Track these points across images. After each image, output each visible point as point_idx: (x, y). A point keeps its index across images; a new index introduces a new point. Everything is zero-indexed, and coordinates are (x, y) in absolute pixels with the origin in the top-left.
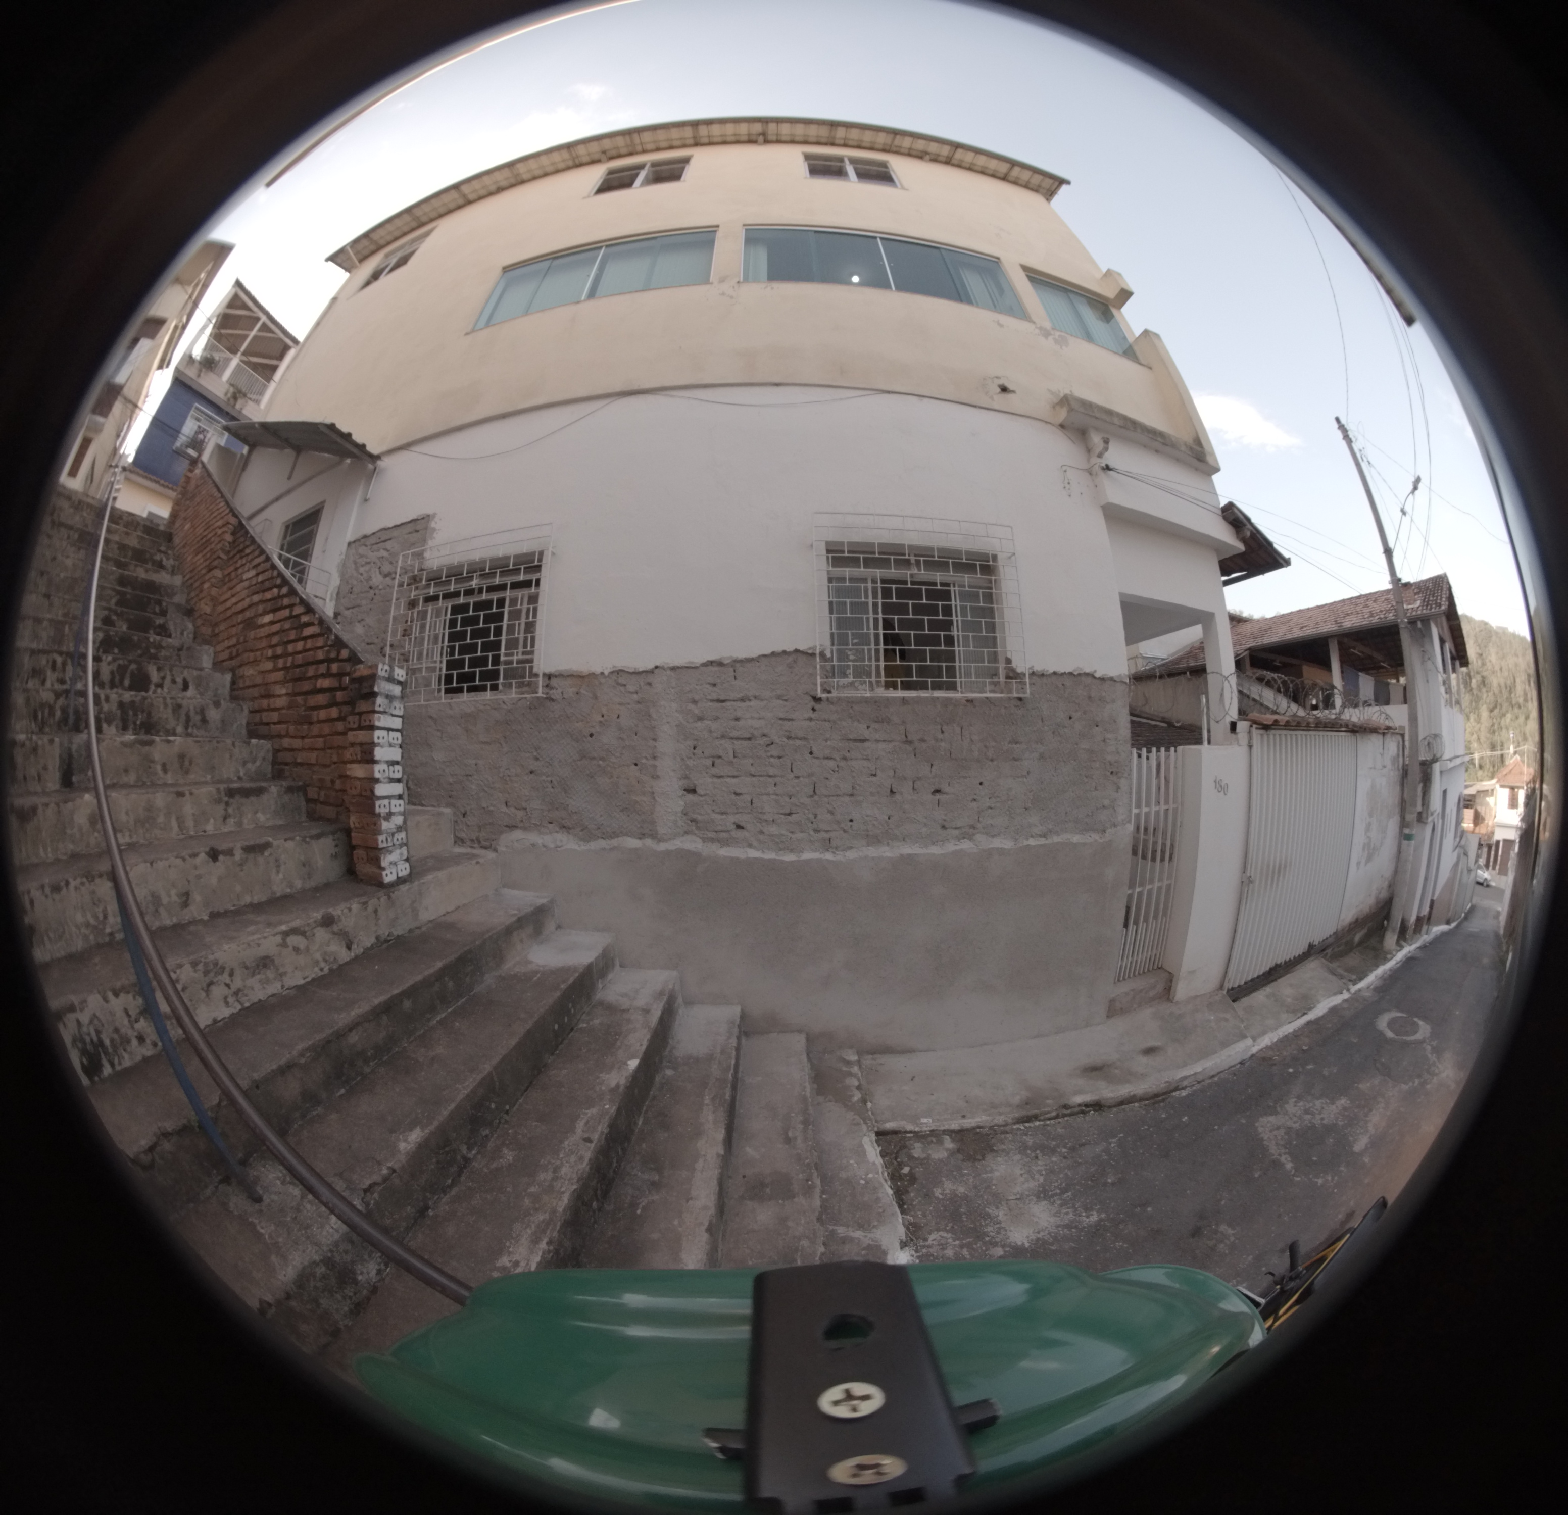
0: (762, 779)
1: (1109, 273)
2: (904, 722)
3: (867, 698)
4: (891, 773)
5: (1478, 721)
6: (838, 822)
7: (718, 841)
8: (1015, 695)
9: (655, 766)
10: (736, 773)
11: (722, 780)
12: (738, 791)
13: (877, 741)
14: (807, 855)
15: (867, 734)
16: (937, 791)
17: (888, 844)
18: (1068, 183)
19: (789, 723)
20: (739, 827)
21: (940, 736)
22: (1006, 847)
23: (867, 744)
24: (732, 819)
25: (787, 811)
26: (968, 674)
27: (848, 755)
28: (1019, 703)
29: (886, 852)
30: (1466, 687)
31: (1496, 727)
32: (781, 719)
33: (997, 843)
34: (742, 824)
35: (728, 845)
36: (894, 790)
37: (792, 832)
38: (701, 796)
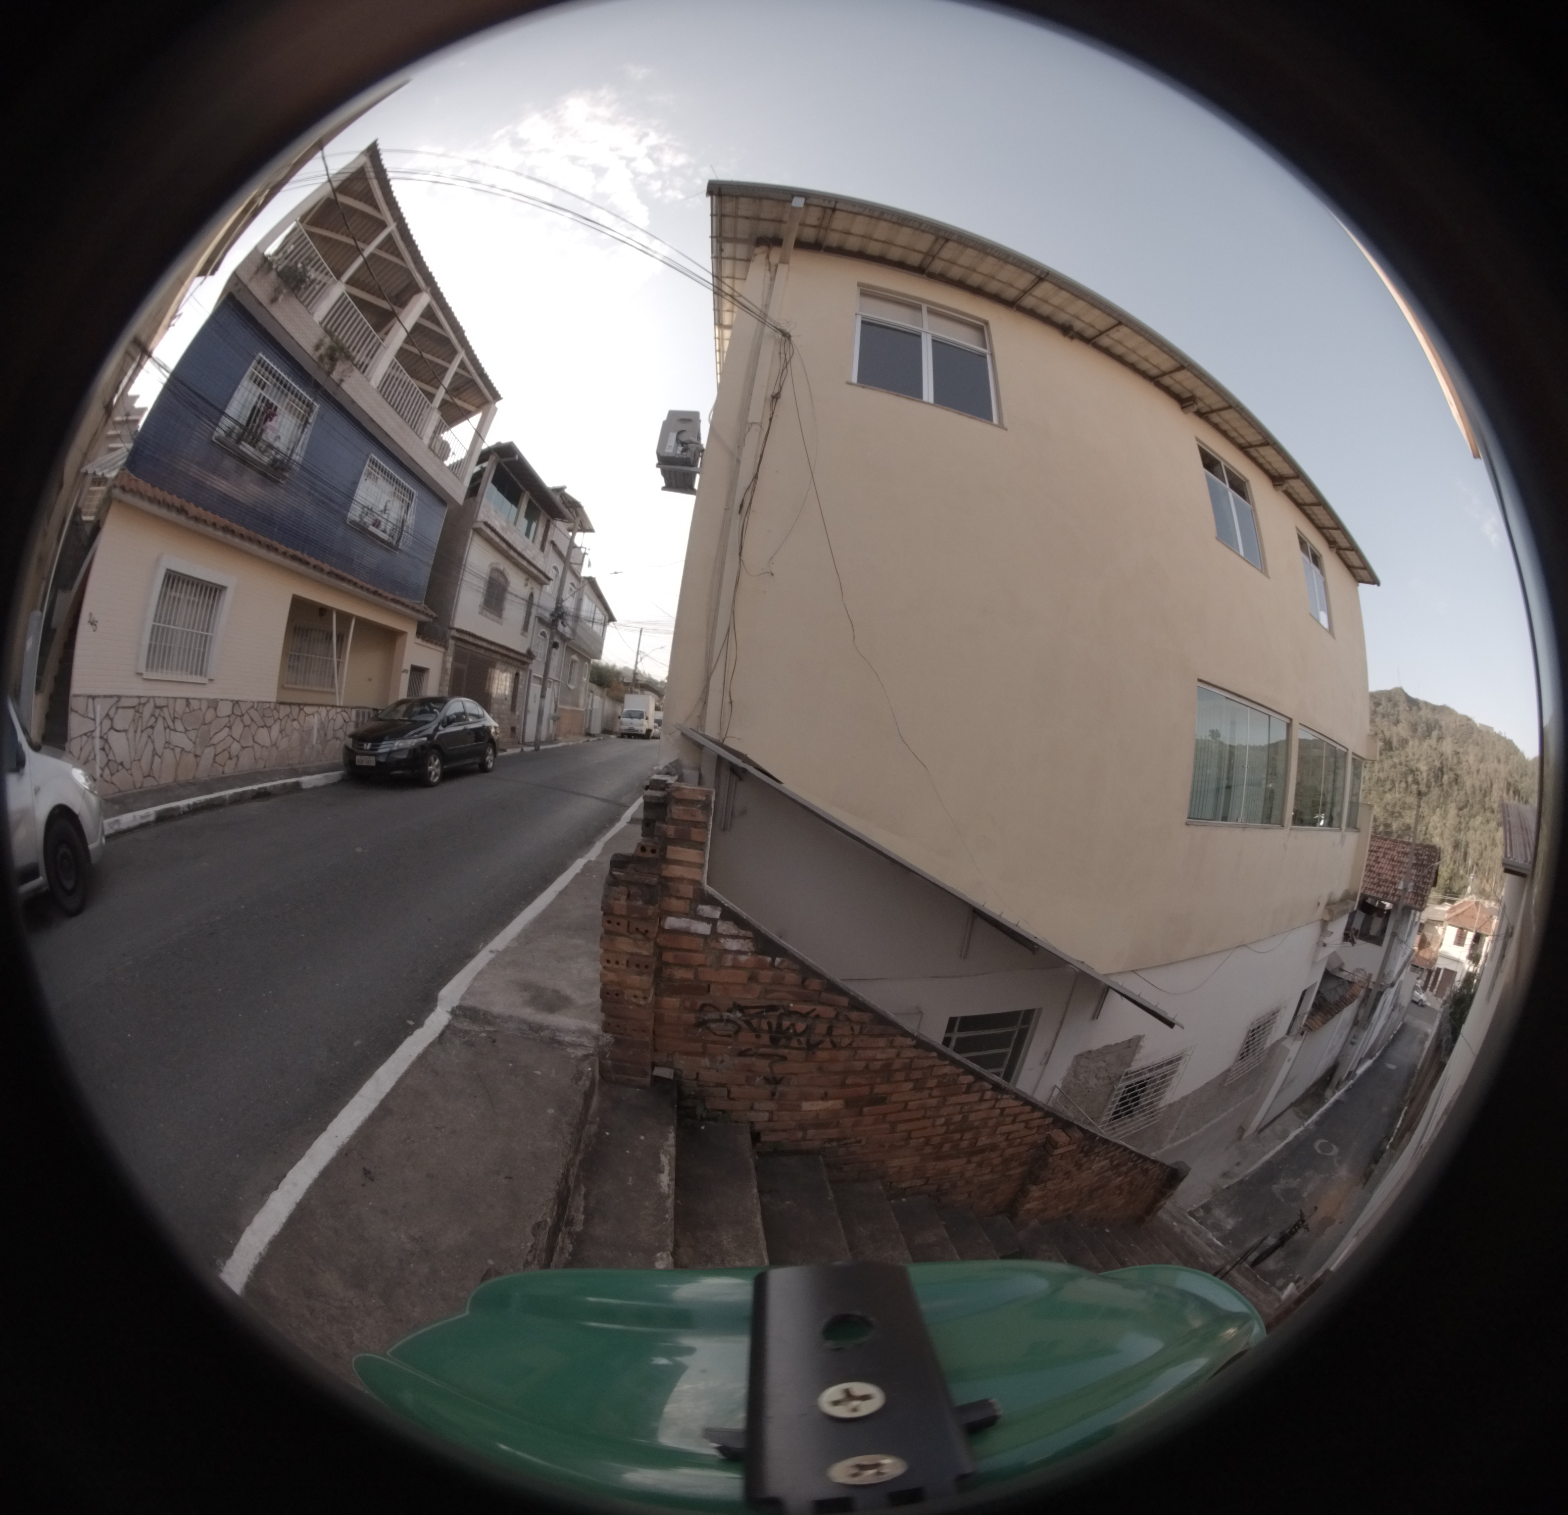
31: (1463, 826)
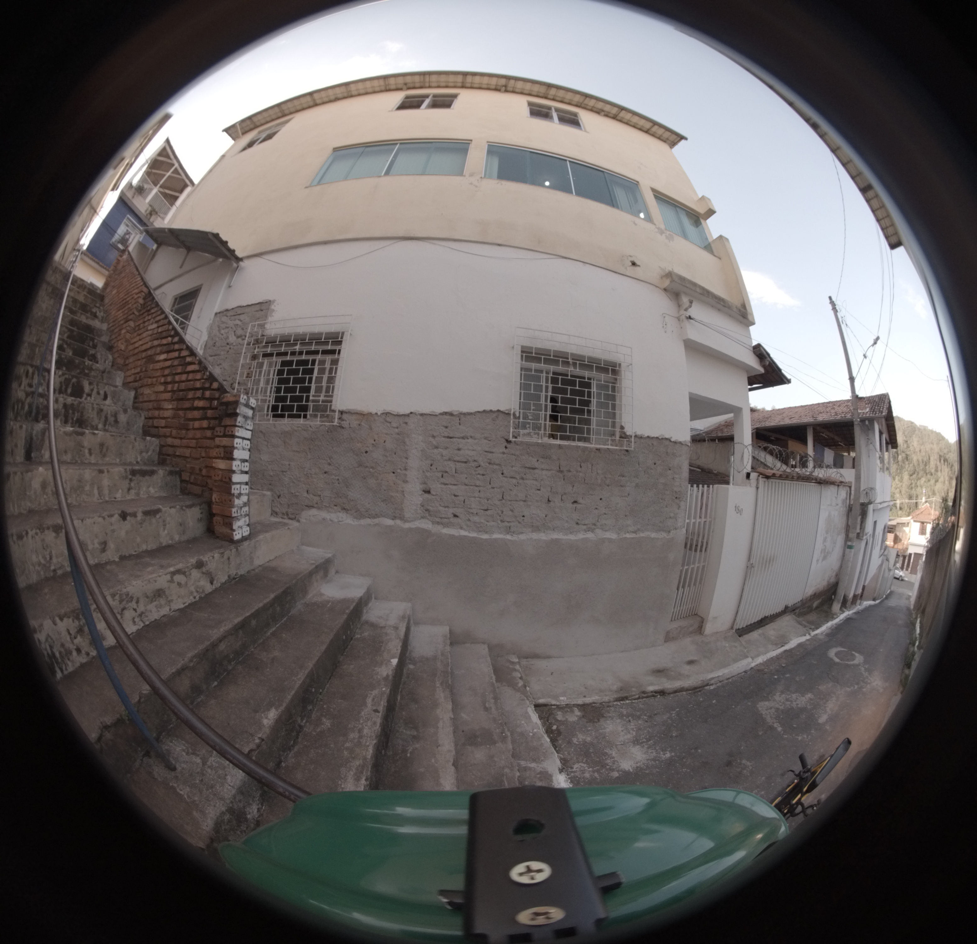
0: (472, 487)
1: (703, 198)
2: (559, 459)
3: (538, 443)
4: (549, 489)
5: (901, 480)
6: (516, 517)
7: (442, 524)
8: (625, 448)
9: (406, 475)
10: (456, 483)
11: (447, 486)
12: (456, 494)
13: (542, 469)
14: (496, 536)
15: (537, 465)
16: (575, 502)
17: (544, 532)
18: (686, 139)
19: (490, 455)
20: (455, 516)
21: (579, 469)
22: (613, 538)
23: (536, 471)
24: (451, 510)
25: (486, 508)
26: (598, 433)
27: (524, 476)
28: (626, 453)
29: (543, 536)
30: (894, 460)
31: (913, 485)
32: (486, 452)
33: (608, 535)
34: (457, 514)
35: (448, 527)
36: (550, 499)
37: (487, 521)
38: (433, 495)
